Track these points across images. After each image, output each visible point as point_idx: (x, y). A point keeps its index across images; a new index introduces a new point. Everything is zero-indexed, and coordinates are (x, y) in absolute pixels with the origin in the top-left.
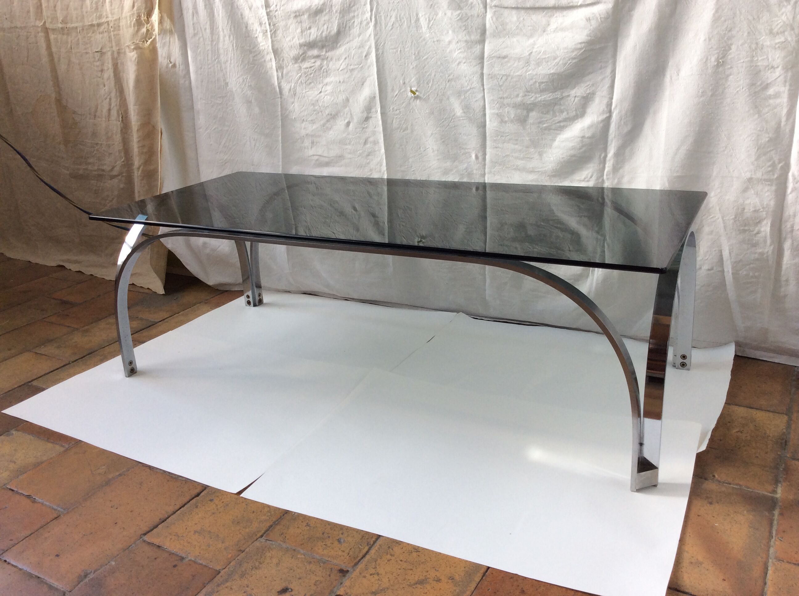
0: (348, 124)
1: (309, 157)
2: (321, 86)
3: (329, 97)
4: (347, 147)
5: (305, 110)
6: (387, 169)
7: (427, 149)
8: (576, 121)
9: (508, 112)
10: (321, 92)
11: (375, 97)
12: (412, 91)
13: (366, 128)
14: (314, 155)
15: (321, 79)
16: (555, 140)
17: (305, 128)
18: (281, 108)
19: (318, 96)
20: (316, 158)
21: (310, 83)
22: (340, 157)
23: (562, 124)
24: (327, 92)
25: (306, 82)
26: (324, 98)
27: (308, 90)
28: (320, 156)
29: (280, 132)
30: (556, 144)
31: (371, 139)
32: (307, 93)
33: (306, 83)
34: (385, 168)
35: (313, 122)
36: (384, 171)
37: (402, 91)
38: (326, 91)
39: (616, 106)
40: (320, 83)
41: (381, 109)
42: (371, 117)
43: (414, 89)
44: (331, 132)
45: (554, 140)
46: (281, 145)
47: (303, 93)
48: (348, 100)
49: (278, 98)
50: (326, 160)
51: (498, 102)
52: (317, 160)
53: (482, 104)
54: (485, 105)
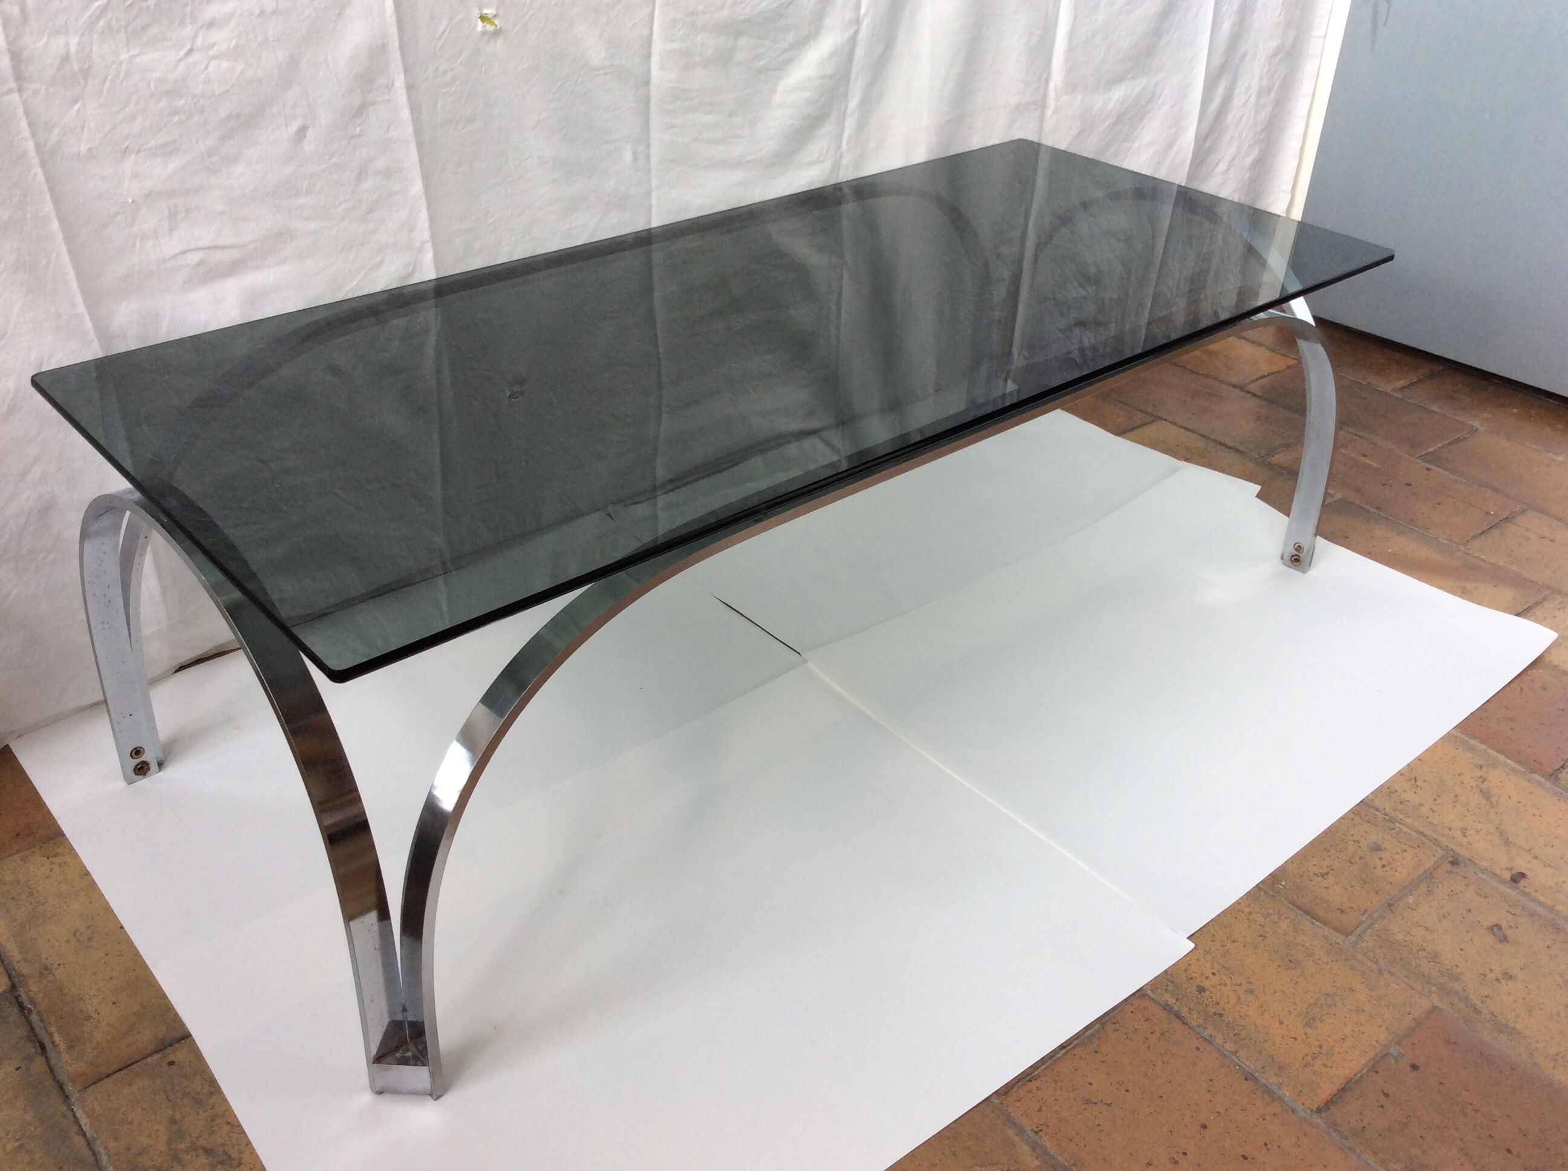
0: (301, 134)
1: (165, 261)
2: (188, 30)
3: (225, 64)
4: (301, 201)
5: (133, 117)
6: (431, 237)
7: (526, 159)
8: (807, 47)
9: (702, 44)
10: (190, 51)
11: (384, 46)
12: (483, 18)
13: (360, 135)
14: (184, 252)
15: (188, 9)
16: (775, 91)
17: (135, 175)
18: (31, 124)
19: (182, 65)
20: (194, 258)
21: (145, 27)
22: (280, 234)
23: (786, 56)
24: (215, 49)
25: (126, 27)
26: (207, 67)
27: (137, 51)
28: (208, 248)
29: (49, 207)
30: (778, 98)
31: (380, 163)
32: (138, 60)
33: (130, 30)
34: (427, 235)
35: (167, 151)
36: (424, 243)
37: (457, 19)
38: (213, 45)
39: (868, 10)
40: (182, 23)
41: (405, 75)
42: (374, 103)
43: (489, 11)
44: (240, 169)
45: (773, 91)
46: (63, 249)
47: (121, 63)
48: (293, 63)
49: (10, 91)
50: (235, 254)
51: (684, 25)
52: (199, 264)
53: (646, 32)
54: (651, 35)
